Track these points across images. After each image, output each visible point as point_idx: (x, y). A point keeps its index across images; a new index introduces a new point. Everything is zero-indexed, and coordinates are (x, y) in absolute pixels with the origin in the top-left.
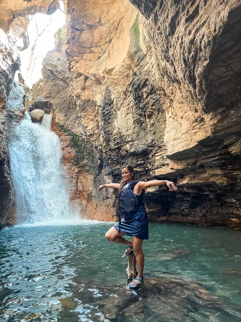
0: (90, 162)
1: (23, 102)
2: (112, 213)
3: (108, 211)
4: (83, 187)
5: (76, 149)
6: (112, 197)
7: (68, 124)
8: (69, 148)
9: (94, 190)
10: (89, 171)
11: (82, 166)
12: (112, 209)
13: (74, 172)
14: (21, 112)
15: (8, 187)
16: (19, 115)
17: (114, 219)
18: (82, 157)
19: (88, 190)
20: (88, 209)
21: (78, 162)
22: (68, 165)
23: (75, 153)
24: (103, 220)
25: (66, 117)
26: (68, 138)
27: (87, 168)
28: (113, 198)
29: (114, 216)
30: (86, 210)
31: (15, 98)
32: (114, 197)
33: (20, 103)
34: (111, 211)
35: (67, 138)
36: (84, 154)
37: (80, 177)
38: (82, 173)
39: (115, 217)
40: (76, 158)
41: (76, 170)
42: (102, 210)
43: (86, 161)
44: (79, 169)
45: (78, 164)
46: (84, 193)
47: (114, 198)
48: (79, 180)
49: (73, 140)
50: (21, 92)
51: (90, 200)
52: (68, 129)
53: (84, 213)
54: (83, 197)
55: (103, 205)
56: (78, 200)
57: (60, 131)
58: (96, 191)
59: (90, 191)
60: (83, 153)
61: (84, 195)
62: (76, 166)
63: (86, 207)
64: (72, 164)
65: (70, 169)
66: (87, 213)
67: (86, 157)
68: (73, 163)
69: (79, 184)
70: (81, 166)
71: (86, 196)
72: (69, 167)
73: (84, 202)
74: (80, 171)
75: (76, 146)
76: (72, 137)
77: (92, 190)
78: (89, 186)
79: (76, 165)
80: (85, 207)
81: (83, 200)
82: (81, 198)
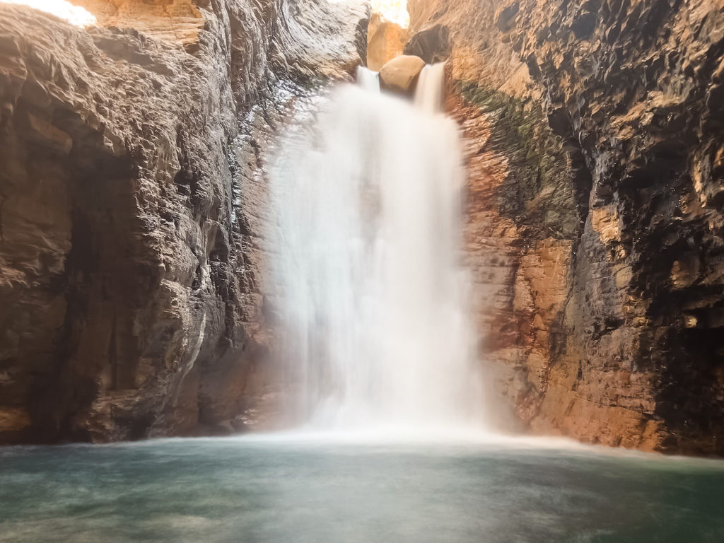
0: (563, 188)
1: (354, 38)
2: (638, 401)
3: (620, 391)
4: (534, 294)
5: (514, 153)
6: (631, 316)
7: (489, 73)
8: (490, 153)
9: (572, 300)
10: (558, 230)
11: (534, 214)
12: (633, 377)
13: (501, 243)
14: (344, 67)
15: (148, 263)
16: (334, 76)
17: (646, 434)
18: (534, 179)
19: (549, 304)
20: (552, 391)
21: (522, 199)
22: (482, 219)
23: (507, 170)
24: (596, 440)
25: (486, 50)
26: (487, 120)
27: (552, 217)
28: (636, 320)
29: (650, 417)
30: (542, 395)
31: (331, 29)
32: (638, 311)
33: (345, 43)
34: (634, 389)
35: (484, 119)
36: (542, 164)
37: (526, 258)
38: (534, 242)
39: (652, 425)
40: (513, 185)
41: (512, 234)
42: (593, 386)
43: (547, 191)
44: (523, 229)
45: (522, 207)
46: (539, 321)
47: (642, 320)
48: (520, 271)
49: (502, 122)
50: (352, 12)
51: (560, 353)
52: (490, 88)
53: (533, 407)
54: (535, 338)
55: (595, 360)
56: (515, 350)
57: (466, 104)
58: (577, 306)
59: (558, 308)
60: (538, 163)
61: (537, 329)
62: (514, 219)
63: (546, 378)
64: (496, 214)
65: (488, 232)
66: (545, 406)
67: (548, 174)
68: (502, 206)
69: (521, 288)
70: (529, 218)
71: (543, 334)
72: (486, 224)
73: (538, 360)
74: (525, 234)
75: (512, 142)
76: (500, 111)
77: (565, 304)
78: (555, 289)
79: (513, 214)
80: (537, 382)
81: (534, 350)
82: (524, 344)
